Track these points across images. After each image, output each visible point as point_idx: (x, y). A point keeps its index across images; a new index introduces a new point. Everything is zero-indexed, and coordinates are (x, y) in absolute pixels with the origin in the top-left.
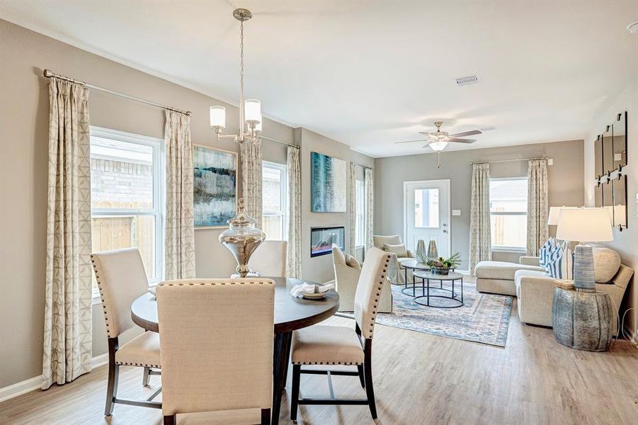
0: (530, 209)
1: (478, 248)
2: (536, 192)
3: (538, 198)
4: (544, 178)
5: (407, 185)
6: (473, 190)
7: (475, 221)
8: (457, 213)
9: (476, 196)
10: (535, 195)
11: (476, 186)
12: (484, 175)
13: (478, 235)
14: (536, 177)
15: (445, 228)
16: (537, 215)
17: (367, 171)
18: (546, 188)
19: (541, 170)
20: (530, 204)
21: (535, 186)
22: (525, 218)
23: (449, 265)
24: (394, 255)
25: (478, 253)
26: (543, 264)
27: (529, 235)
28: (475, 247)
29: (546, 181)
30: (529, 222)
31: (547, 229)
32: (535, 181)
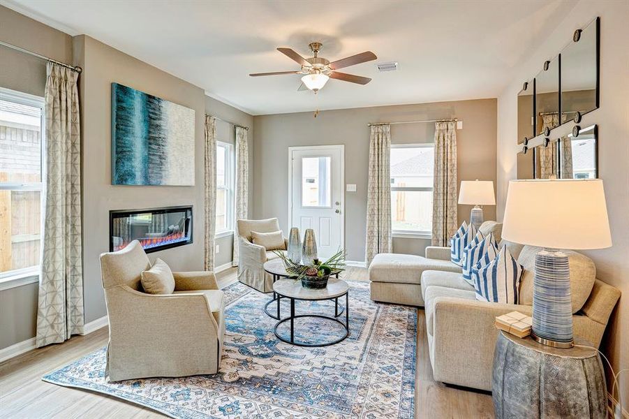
0: (436, 184)
1: (376, 234)
2: (444, 163)
3: (445, 170)
4: (453, 145)
5: (294, 152)
6: (371, 159)
7: (373, 199)
8: (352, 188)
9: (374, 166)
10: (442, 166)
11: (374, 155)
12: (384, 140)
13: (376, 216)
14: (444, 144)
15: (337, 207)
16: (444, 191)
17: (238, 130)
18: (455, 157)
19: (449, 135)
20: (436, 177)
21: (442, 154)
22: (430, 195)
23: (328, 271)
24: (262, 250)
25: (376, 240)
26: (456, 260)
27: (435, 217)
28: (372, 232)
29: (455, 149)
30: (435, 200)
31: (456, 209)
32: (442, 148)
